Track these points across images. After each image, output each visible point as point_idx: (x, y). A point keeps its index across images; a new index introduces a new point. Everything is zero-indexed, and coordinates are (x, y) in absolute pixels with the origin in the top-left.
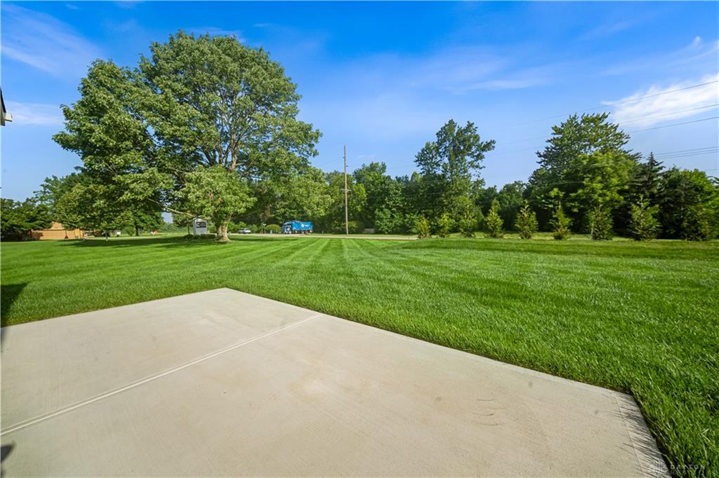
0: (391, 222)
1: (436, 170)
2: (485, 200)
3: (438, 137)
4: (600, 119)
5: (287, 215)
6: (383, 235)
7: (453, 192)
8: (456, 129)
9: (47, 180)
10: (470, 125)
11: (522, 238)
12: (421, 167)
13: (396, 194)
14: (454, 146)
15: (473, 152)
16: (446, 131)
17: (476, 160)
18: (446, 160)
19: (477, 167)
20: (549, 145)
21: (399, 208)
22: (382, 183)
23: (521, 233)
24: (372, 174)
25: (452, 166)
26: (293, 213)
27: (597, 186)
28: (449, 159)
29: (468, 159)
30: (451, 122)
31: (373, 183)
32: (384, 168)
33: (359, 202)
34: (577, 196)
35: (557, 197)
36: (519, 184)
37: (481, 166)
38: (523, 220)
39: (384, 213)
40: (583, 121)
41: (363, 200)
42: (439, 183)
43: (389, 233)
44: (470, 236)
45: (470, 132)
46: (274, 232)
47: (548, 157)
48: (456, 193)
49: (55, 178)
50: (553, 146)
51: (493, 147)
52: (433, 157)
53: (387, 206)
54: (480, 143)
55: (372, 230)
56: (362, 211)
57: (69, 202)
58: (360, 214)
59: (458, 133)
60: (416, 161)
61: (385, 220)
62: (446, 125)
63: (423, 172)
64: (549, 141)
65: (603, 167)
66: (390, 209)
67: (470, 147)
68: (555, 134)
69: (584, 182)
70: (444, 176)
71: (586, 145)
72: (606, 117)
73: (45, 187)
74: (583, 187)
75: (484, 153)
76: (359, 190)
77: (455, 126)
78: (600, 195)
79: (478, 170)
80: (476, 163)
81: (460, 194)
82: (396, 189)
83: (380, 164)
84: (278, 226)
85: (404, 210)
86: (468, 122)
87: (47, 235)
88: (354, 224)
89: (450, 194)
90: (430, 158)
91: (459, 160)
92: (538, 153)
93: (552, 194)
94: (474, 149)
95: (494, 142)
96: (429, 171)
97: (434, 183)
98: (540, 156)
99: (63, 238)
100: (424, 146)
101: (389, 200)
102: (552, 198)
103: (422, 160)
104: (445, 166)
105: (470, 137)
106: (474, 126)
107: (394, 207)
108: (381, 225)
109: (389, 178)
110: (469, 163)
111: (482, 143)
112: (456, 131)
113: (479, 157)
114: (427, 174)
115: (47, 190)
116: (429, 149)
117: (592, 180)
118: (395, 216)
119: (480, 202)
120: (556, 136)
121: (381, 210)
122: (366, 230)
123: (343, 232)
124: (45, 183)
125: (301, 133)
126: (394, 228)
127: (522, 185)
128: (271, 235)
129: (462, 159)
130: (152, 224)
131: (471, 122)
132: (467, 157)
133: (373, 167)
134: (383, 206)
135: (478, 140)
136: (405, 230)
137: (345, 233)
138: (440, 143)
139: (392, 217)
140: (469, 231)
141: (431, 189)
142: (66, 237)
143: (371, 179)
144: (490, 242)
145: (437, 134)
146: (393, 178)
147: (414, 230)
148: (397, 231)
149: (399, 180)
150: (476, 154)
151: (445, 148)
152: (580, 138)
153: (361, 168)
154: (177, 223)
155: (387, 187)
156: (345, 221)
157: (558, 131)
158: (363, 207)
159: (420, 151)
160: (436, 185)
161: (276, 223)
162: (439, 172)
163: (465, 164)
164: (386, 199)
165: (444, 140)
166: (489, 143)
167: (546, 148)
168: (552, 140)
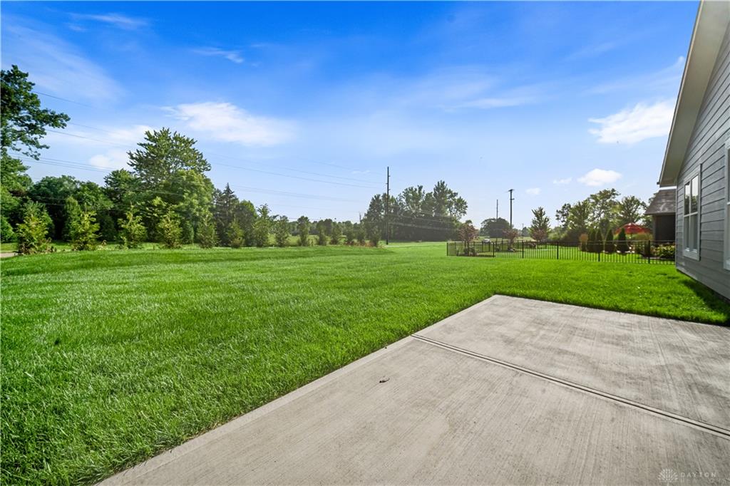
4: (189, 143)
17: (31, 133)
19: (32, 142)
27: (196, 202)
34: (179, 208)
35: (159, 206)
36: (70, 181)
37: (40, 144)
40: (175, 138)
47: (141, 161)
51: (65, 125)
64: (141, 145)
65: (198, 186)
68: (148, 140)
69: (184, 196)
71: (179, 162)
72: (194, 143)
74: (183, 200)
75: (47, 127)
78: (197, 210)
79: (33, 147)
80: (29, 137)
92: (130, 154)
93: (155, 202)
95: (67, 118)
98: (132, 158)
102: (154, 207)
111: (45, 111)
113: (35, 129)
117: (190, 195)
120: (150, 143)
131: (20, 70)
135: (37, 103)
152: (174, 154)
157: (150, 138)
166: (57, 116)
167: (138, 151)
168: (144, 145)
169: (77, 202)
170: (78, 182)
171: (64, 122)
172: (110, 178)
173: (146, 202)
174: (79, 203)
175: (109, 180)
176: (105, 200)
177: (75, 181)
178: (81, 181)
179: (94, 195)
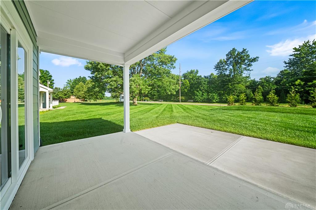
0: (202, 97)
1: (225, 72)
2: (253, 86)
3: (227, 56)
5: (152, 93)
6: (198, 103)
7: (236, 83)
8: (237, 52)
9: (68, 81)
10: (244, 50)
11: (291, 106)
12: (217, 71)
13: (204, 84)
14: (235, 61)
15: (246, 63)
16: (231, 54)
17: (248, 67)
18: (231, 67)
19: (248, 70)
20: (292, 57)
21: (206, 90)
22: (197, 79)
23: (290, 104)
24: (192, 75)
25: (234, 70)
26: (155, 93)
28: (233, 67)
29: (243, 66)
30: (234, 49)
31: (192, 79)
32: (197, 72)
33: (186, 88)
35: (300, 85)
37: (251, 70)
38: (291, 97)
39: (199, 93)
40: (314, 44)
41: (188, 87)
42: (227, 78)
43: (201, 102)
44: (258, 105)
45: (244, 53)
46: (147, 101)
47: (291, 63)
48: (237, 83)
49: (71, 80)
50: (294, 58)
51: (258, 60)
52: (223, 66)
53: (200, 90)
54: (250, 58)
55: (192, 101)
56: (187, 92)
57: (78, 88)
58: (186, 93)
59: (237, 54)
60: (215, 68)
61: (199, 96)
62: (231, 51)
63: (218, 73)
64: (291, 55)
66: (202, 91)
67: (244, 60)
68: (295, 52)
70: (230, 75)
73: (68, 83)
75: (252, 63)
76: (186, 82)
77: (236, 51)
79: (249, 71)
80: (248, 68)
81: (239, 83)
82: (204, 82)
83: (195, 70)
84: (148, 98)
85: (208, 91)
86: (243, 49)
87: (68, 100)
88: (183, 98)
89: (234, 84)
90: (222, 66)
91: (238, 67)
92: (285, 62)
93: (297, 83)
94: (246, 61)
95: (258, 58)
96: (221, 73)
97: (224, 78)
98: (286, 63)
99: (74, 102)
100: (219, 61)
101: (201, 87)
103: (217, 68)
104: (231, 70)
105: (245, 55)
106: (246, 51)
107: (204, 90)
108: (197, 99)
109: (201, 76)
110: (244, 68)
111: (252, 58)
112: (236, 53)
113: (249, 65)
114: (220, 75)
115: (68, 84)
116: (221, 62)
118: (204, 94)
119: (250, 87)
120: (296, 53)
121: (198, 91)
122: (189, 100)
123: (179, 101)
124: (67, 82)
125: (169, 60)
126: (203, 100)
127: (270, 78)
128: (146, 102)
129: (240, 66)
130: (102, 97)
131: (245, 49)
132: (242, 66)
133: (192, 72)
134: (198, 89)
135: (249, 57)
136: (209, 101)
137: (179, 102)
138: (228, 59)
139: (203, 95)
140: (258, 102)
141: (223, 81)
142: (75, 101)
143: (191, 77)
144: (272, 108)
145: (226, 55)
146: (203, 76)
147: (214, 101)
148: (205, 101)
149: (205, 77)
150: (248, 64)
151: (231, 61)
153: (186, 72)
154: (113, 97)
155: (200, 81)
156: (179, 96)
157: (297, 50)
158: (188, 90)
159: (217, 64)
160: (226, 79)
161: (148, 97)
162: (227, 73)
163: (242, 69)
164: (200, 86)
165: (230, 58)
166: (255, 58)
167: (289, 59)
168: (293, 55)
169: (261, 87)
170: (272, 78)
171: (257, 59)
172: (280, 74)
173: (292, 84)
174: (263, 88)
175: (279, 75)
176: (273, 85)
177: (271, 78)
178: (273, 77)
179: (268, 84)
